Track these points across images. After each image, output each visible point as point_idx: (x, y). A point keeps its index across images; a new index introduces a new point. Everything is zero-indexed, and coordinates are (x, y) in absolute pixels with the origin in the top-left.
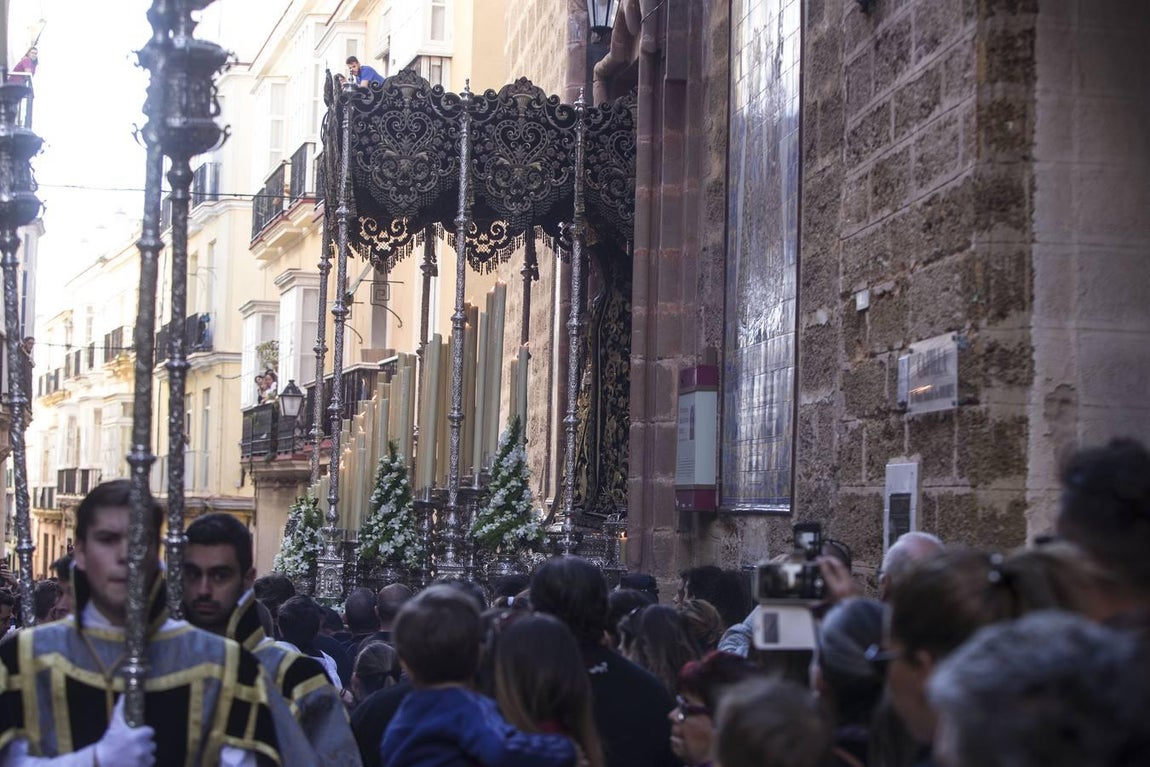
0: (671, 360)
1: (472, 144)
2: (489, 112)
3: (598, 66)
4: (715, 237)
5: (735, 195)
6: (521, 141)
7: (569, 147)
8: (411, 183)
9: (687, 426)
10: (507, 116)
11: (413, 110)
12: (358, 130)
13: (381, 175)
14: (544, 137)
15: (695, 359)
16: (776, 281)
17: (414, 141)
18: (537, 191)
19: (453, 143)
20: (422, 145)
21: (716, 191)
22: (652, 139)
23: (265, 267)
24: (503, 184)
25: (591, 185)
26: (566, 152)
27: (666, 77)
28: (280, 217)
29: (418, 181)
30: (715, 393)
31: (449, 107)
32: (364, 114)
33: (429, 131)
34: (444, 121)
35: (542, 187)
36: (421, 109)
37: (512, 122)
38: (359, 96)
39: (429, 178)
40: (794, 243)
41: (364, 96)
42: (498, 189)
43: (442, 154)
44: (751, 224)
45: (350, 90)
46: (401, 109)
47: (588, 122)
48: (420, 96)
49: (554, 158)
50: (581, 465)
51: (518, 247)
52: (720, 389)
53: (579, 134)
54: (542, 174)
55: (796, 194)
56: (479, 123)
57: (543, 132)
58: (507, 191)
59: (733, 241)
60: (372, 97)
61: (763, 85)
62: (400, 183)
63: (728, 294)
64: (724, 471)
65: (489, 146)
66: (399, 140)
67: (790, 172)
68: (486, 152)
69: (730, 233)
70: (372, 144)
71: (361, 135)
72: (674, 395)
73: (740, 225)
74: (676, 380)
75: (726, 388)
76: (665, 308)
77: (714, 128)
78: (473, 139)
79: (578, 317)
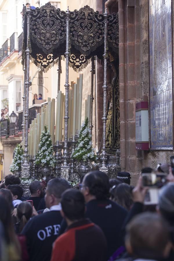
0: (133, 100)
1: (70, 28)
2: (76, 17)
3: (106, 3)
4: (146, 59)
5: (152, 45)
6: (86, 27)
7: (102, 28)
8: (50, 41)
9: (138, 122)
10: (81, 18)
11: (50, 17)
12: (32, 24)
13: (40, 39)
14: (94, 25)
15: (141, 99)
16: (166, 72)
17: (51, 27)
18: (92, 43)
19: (64, 28)
20: (53, 28)
21: (145, 43)
22: (124, 27)
23: (3, 74)
24: (81, 41)
25: (110, 41)
26: (101, 30)
27: (127, 6)
28: (7, 57)
29: (52, 41)
30: (148, 111)
31: (62, 16)
32: (34, 19)
33: (56, 24)
34: (61, 20)
35: (93, 42)
36: (53, 16)
37: (83, 20)
38: (32, 12)
39: (56, 39)
40: (171, 60)
41: (34, 12)
42: (79, 43)
43: (60, 32)
44: (157, 54)
45: (29, 10)
46: (46, 17)
47: (108, 20)
48: (52, 12)
49: (97, 32)
50: (109, 134)
51: (89, 63)
52: (149, 109)
53: (106, 24)
54: (93, 37)
55: (171, 43)
56: (72, 21)
57: (94, 23)
58: (82, 43)
59: (151, 60)
60: (37, 13)
61: (159, 6)
62: (46, 41)
63: (150, 78)
64: (151, 137)
65: (76, 28)
66: (46, 27)
67: (169, 36)
68: (75, 31)
69: (150, 57)
70: (37, 28)
71: (33, 25)
72: (134, 112)
73: (153, 54)
74: (135, 107)
75: (151, 109)
76: (130, 83)
77: (144, 22)
78: (70, 26)
79: (106, 85)
